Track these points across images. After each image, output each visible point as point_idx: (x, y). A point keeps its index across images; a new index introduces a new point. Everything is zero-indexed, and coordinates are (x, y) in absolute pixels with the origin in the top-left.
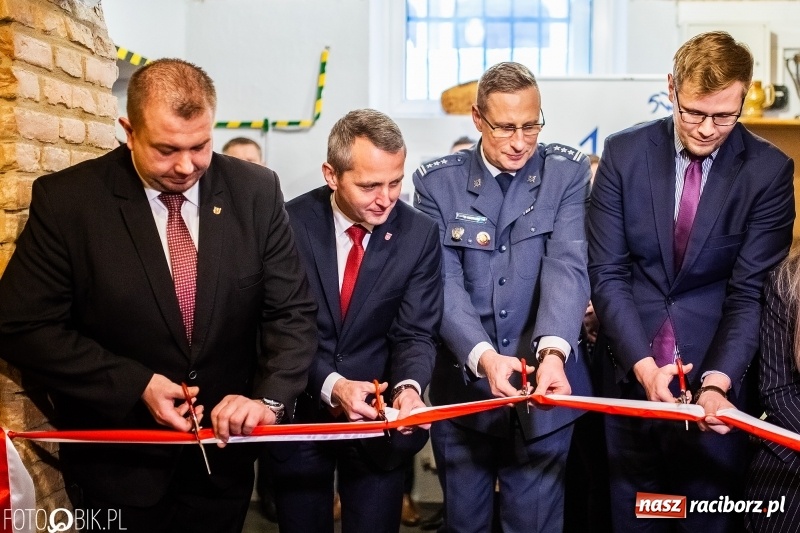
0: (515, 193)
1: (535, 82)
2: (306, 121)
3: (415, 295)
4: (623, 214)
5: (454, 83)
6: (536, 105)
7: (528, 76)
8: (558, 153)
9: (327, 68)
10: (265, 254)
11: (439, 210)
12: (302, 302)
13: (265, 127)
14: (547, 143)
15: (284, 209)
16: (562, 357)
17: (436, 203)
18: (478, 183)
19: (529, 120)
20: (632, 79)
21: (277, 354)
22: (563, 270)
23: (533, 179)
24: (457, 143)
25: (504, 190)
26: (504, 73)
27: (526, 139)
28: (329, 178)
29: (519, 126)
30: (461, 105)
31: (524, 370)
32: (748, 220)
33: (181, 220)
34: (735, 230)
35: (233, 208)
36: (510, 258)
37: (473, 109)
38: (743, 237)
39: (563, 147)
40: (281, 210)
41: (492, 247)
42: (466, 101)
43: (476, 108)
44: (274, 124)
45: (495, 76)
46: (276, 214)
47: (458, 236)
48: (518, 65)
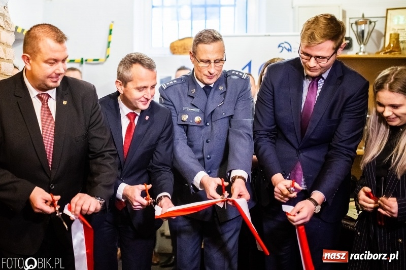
0: (213, 96)
1: (221, 39)
2: (102, 58)
3: (162, 148)
4: (274, 107)
5: (177, 39)
6: (222, 51)
7: (218, 36)
8: (234, 75)
9: (112, 32)
10: (89, 126)
11: (174, 106)
12: (109, 149)
13: (82, 62)
14: (227, 70)
15: (98, 103)
16: (244, 180)
17: (172, 103)
18: (194, 91)
19: (217, 58)
20: (269, 35)
21: (99, 174)
22: (240, 135)
23: (221, 88)
24: (179, 70)
25: (207, 94)
26: (206, 34)
27: (216, 68)
28: (119, 88)
29: (212, 61)
30: (180, 50)
31: (223, 184)
32: (342, 112)
33: (48, 107)
34: (335, 116)
35: (73, 101)
36: (212, 129)
37: (190, 53)
38: (339, 121)
39: (236, 71)
40: (97, 104)
41: (202, 124)
42: (183, 48)
43: (192, 52)
44: (86, 60)
45: (201, 36)
46: (95, 105)
47: (185, 119)
48: (213, 30)
